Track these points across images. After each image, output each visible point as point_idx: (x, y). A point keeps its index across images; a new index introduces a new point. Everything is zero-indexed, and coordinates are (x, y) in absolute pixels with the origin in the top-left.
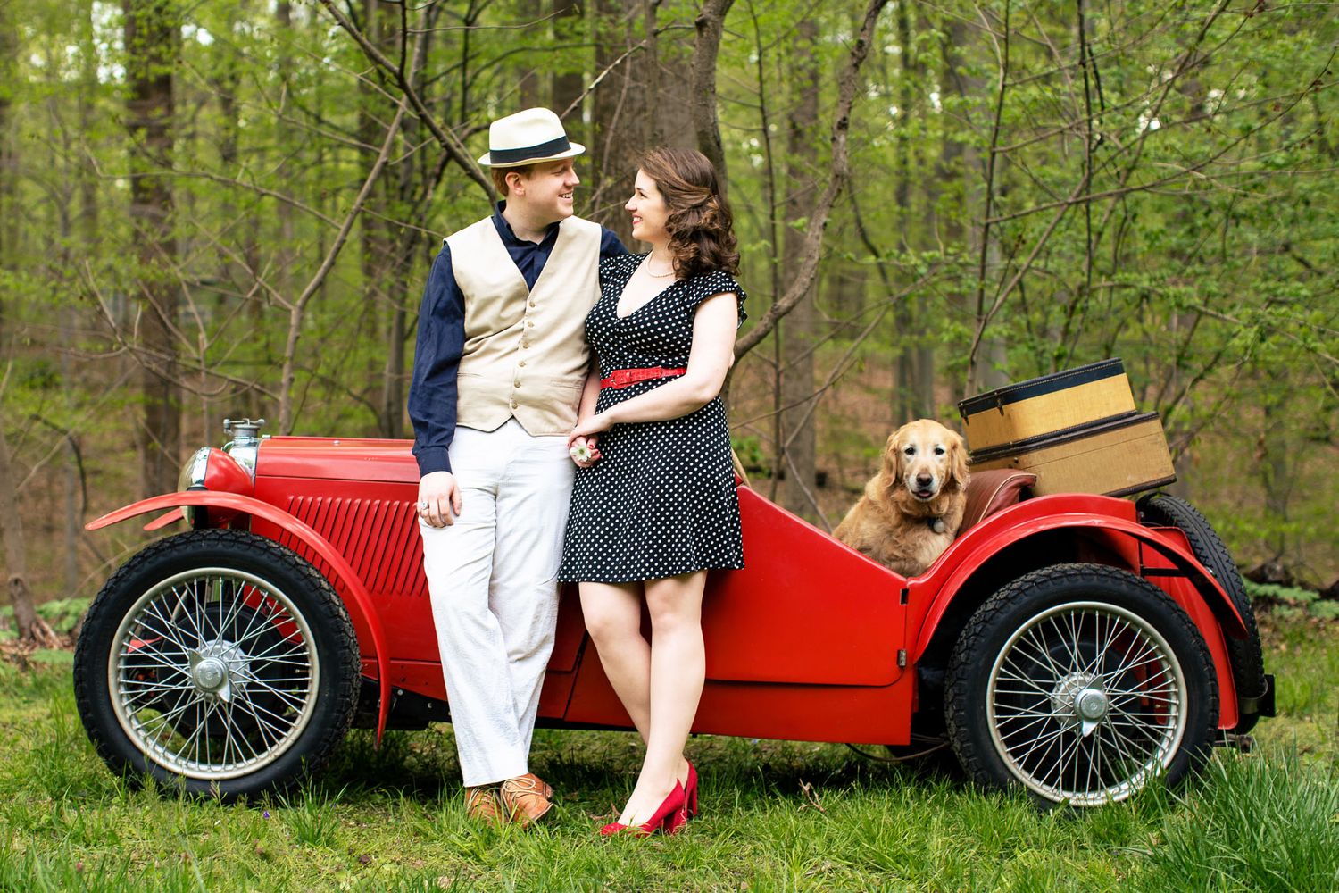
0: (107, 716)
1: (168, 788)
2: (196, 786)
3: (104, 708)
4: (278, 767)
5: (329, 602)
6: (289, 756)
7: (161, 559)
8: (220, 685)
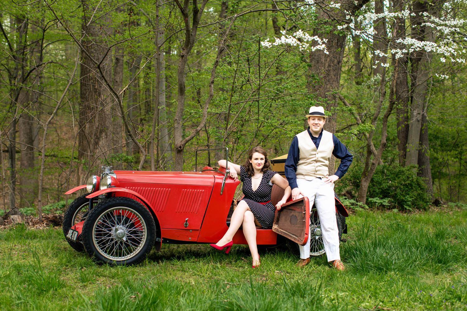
0: (93, 246)
1: (112, 264)
2: (119, 263)
3: (92, 244)
4: (137, 257)
5: (149, 214)
6: (140, 254)
7: (107, 205)
8: (123, 237)
